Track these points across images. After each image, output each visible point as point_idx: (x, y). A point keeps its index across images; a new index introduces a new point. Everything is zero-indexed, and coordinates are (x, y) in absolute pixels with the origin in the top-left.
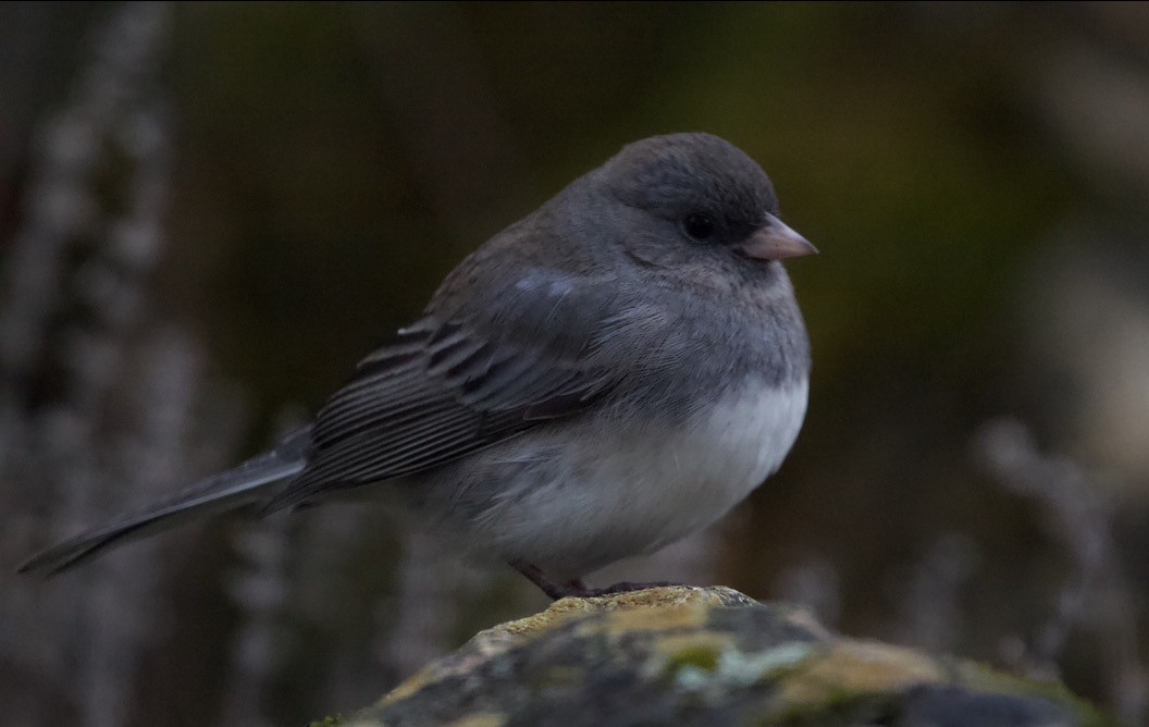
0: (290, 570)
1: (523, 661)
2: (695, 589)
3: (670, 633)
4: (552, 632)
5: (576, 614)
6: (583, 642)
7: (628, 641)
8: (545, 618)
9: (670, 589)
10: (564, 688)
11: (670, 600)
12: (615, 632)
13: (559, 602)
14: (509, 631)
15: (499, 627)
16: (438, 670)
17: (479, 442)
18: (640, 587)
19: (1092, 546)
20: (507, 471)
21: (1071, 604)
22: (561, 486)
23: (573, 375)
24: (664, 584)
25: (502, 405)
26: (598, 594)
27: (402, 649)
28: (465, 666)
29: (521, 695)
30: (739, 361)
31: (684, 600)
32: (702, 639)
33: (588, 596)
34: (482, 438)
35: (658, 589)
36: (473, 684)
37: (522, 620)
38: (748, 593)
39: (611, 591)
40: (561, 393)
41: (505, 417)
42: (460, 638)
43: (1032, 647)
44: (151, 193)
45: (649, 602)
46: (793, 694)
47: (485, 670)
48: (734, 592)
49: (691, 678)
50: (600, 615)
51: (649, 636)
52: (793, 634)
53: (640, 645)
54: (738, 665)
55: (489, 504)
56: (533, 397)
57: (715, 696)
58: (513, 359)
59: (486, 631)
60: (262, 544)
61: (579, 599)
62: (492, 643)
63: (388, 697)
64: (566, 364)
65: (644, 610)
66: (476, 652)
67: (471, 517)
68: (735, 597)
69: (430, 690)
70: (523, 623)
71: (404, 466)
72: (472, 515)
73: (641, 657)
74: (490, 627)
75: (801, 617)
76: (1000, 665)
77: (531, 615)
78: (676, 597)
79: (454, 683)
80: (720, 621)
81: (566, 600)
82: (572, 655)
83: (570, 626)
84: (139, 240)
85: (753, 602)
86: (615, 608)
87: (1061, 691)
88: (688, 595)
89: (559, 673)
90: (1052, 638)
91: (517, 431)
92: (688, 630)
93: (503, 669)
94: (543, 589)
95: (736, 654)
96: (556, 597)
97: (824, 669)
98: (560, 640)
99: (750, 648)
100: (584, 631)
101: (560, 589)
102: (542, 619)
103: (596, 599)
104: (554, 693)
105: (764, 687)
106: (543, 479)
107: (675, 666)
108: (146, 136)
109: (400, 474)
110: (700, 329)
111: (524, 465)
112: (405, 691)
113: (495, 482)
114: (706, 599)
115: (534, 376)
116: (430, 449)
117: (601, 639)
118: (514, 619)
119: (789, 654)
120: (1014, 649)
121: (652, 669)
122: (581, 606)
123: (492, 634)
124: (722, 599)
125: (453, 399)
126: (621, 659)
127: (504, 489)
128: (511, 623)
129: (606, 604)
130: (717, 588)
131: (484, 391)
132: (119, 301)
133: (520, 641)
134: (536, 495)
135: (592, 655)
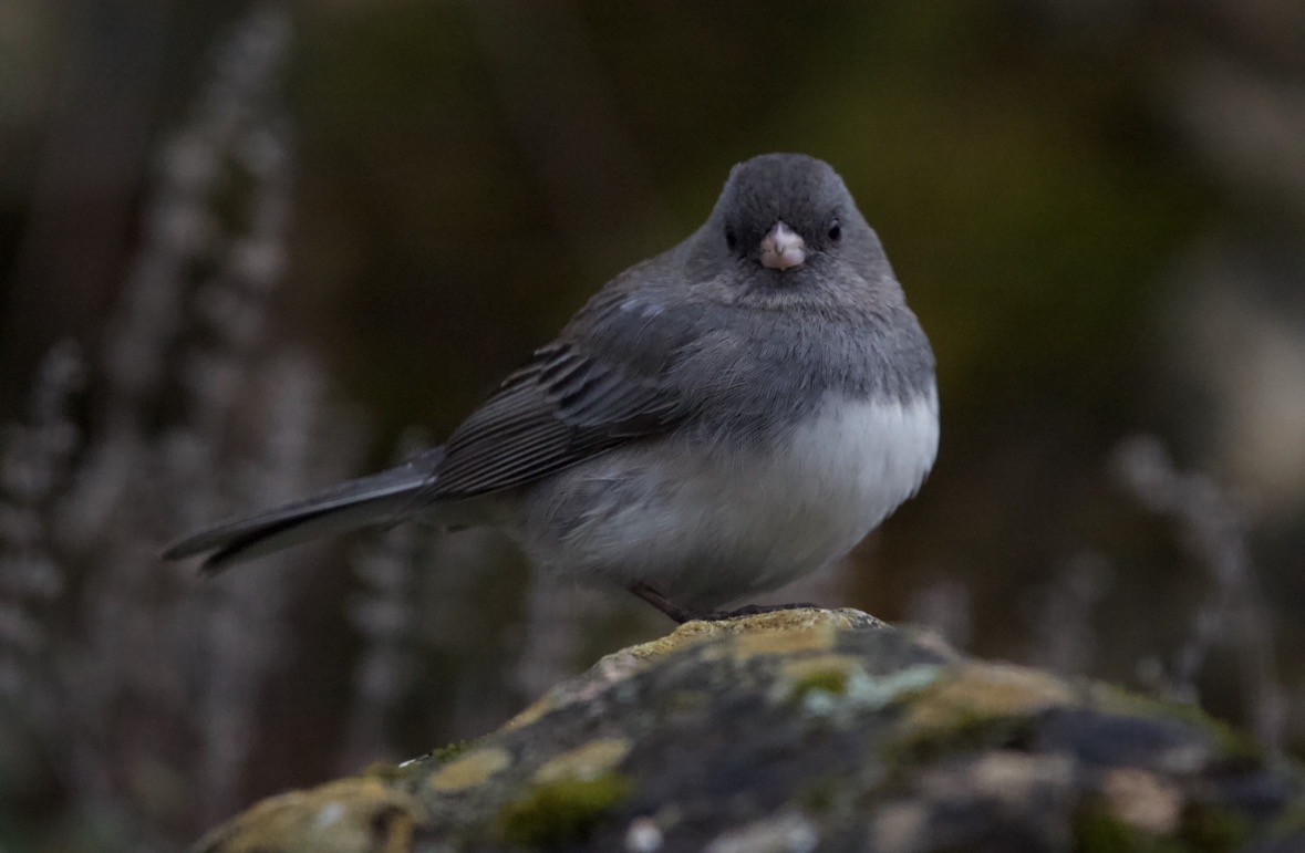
0: (413, 594)
1: (648, 686)
2: (823, 611)
3: (798, 656)
4: (676, 656)
5: (702, 637)
6: (709, 666)
7: (754, 665)
8: (670, 642)
9: (799, 612)
10: (690, 713)
11: (798, 623)
12: (741, 657)
13: (684, 626)
14: (634, 655)
15: (624, 651)
16: (561, 695)
17: (570, 457)
18: (767, 610)
19: (1230, 564)
20: (594, 489)
21: (1209, 623)
22: (646, 508)
23: (655, 395)
24: (791, 607)
25: (590, 421)
26: (724, 618)
27: (529, 675)
28: (589, 692)
29: (646, 721)
30: (813, 377)
31: (812, 623)
32: (830, 663)
33: (713, 619)
34: (571, 454)
35: (785, 611)
36: (598, 710)
37: (647, 644)
38: (877, 615)
39: (737, 614)
40: (643, 411)
41: (591, 434)
42: (585, 662)
43: (1170, 669)
44: (272, 212)
45: (777, 625)
46: (922, 717)
47: (609, 695)
48: (864, 614)
49: (819, 702)
50: (726, 639)
51: (776, 660)
52: (922, 656)
53: (766, 669)
54: (866, 688)
55: (577, 523)
56: (619, 414)
57: (843, 720)
58: (606, 376)
59: (610, 656)
60: (384, 570)
61: (705, 622)
62: (616, 668)
63: (512, 723)
64: (649, 383)
65: (771, 633)
66: (600, 677)
67: (563, 534)
68: (864, 619)
69: (554, 716)
70: (648, 647)
71: (503, 480)
72: (564, 531)
73: (767, 681)
74: (613, 652)
75: (930, 639)
76: (1135, 686)
77: (656, 639)
78: (803, 620)
79: (578, 709)
80: (848, 644)
81: (691, 624)
82: (697, 680)
83: (695, 650)
84: (260, 259)
85: (882, 624)
86: (742, 631)
87: (1197, 714)
88: (815, 618)
89: (685, 697)
90: (1190, 659)
91: (604, 448)
92: (815, 653)
93: (628, 694)
94: (668, 614)
95: (865, 677)
96: (682, 620)
97: (954, 692)
98: (684, 665)
99: (879, 671)
100: (710, 655)
101: (685, 613)
102: (667, 643)
103: (722, 622)
104: (678, 718)
105: (892, 711)
106: (629, 499)
107: (802, 690)
108: (268, 154)
109: (500, 487)
110: (768, 350)
111: (610, 483)
112: (528, 717)
113: (584, 499)
114: (833, 621)
115: (621, 393)
116: (525, 463)
117: (727, 663)
118: (639, 643)
119: (917, 677)
120: (1151, 670)
121: (779, 693)
122: (707, 629)
123: (616, 659)
124: (851, 621)
125: (549, 413)
126: (747, 684)
127: (591, 508)
128: (636, 647)
129: (732, 627)
130: (845, 610)
131: (579, 406)
132: (241, 321)
133: (645, 666)
134: (623, 515)
135: (717, 679)
